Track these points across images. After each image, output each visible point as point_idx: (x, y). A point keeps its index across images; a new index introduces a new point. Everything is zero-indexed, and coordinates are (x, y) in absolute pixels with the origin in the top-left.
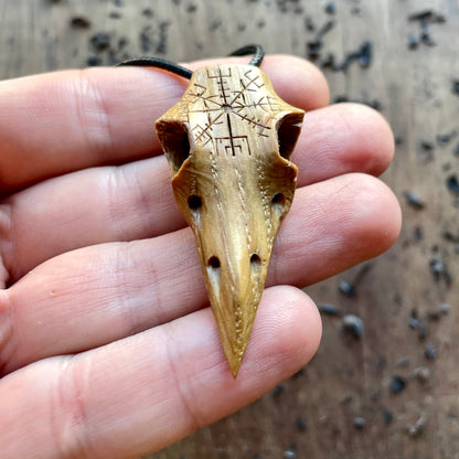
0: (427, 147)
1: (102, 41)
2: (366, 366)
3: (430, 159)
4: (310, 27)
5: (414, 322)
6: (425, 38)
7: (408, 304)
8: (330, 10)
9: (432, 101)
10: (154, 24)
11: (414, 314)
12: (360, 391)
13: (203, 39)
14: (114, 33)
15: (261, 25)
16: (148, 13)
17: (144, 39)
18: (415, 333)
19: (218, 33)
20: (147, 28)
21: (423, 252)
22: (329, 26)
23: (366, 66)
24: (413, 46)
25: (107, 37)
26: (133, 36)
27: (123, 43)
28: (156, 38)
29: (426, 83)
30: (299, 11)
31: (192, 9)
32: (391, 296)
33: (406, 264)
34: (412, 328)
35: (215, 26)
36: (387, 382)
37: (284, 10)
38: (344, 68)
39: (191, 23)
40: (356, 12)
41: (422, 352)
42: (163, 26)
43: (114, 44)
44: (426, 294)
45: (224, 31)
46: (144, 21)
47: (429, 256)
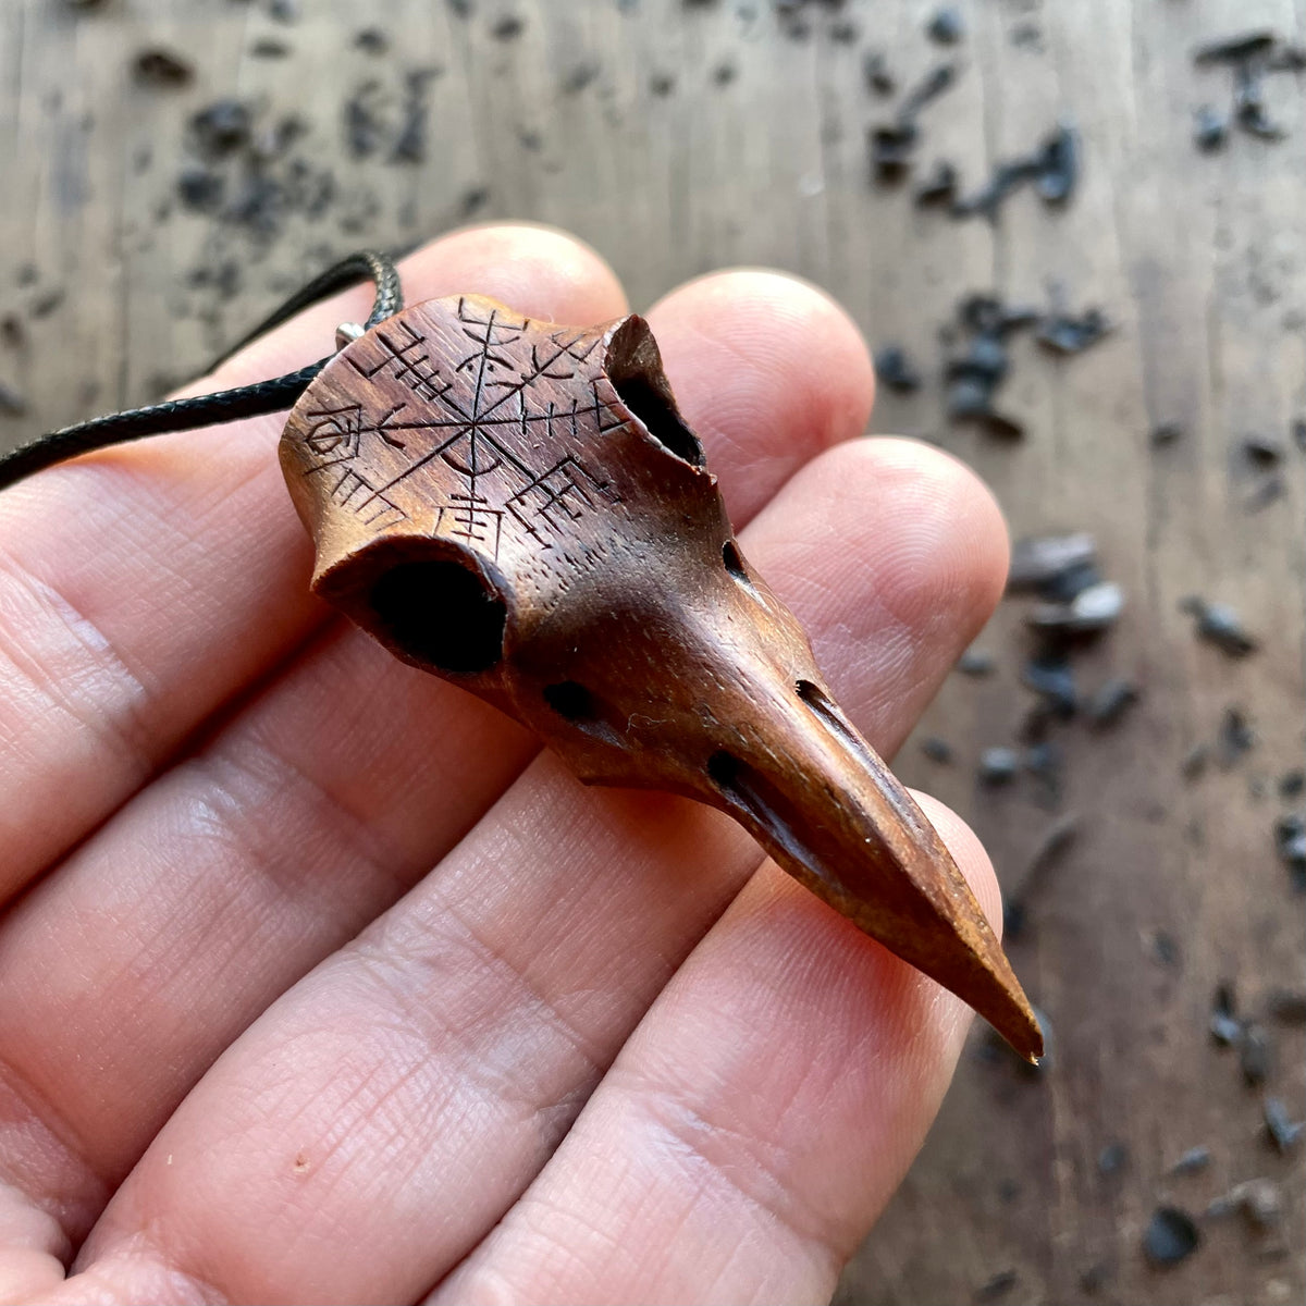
0: (1262, 457)
1: (226, 123)
2: (1062, 1171)
3: (1273, 492)
4: (880, 84)
5: (1227, 1028)
6: (1250, 115)
7: (1202, 965)
8: (942, 32)
9: (1275, 312)
10: (388, 72)
11: (1225, 1001)
12: (1044, 1255)
13: (542, 120)
14: (264, 101)
15: (724, 76)
16: (370, 41)
17: (358, 120)
18: (1231, 1062)
19: (589, 96)
20: (370, 86)
21: (1256, 794)
22: (941, 81)
23: (1058, 203)
24: (1212, 142)
25: (241, 112)
26: (324, 112)
27: (290, 130)
28: (393, 116)
29: (1253, 255)
30: (845, 35)
31: (508, 29)
32: (1147, 939)
33: (1195, 834)
34: (1220, 1042)
35: (578, 80)
36: (1134, 1227)
37: (798, 33)
38: (990, 207)
39: (503, 70)
40: (1026, 36)
41: (1256, 1127)
42: (418, 81)
43: (264, 133)
44: (1264, 931)
45: (607, 94)
46: (361, 64)
47: (1276, 809)
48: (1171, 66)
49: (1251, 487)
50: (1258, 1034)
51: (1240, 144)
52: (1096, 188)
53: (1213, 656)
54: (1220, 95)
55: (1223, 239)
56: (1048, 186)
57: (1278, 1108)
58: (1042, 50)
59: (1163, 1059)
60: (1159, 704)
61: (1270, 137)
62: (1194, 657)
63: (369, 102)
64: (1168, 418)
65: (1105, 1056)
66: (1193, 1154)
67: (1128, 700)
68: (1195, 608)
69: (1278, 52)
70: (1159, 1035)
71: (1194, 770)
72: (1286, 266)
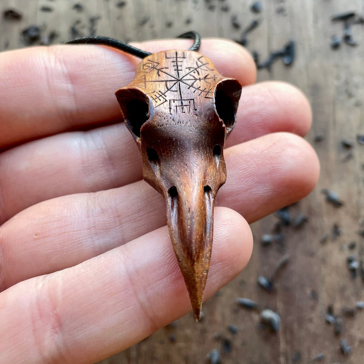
48: (324, 22)
49: (343, 155)
50: (340, 320)
51: (344, 47)
52: (300, 61)
53: (330, 207)
54: (339, 31)
55: (338, 78)
56: (286, 60)
57: (345, 341)
58: (286, 15)
59: (312, 327)
60: (314, 221)
61: (353, 45)
62: (325, 207)
63: (78, 27)
64: (319, 134)
65: (295, 326)
66: (320, 355)
67: (305, 221)
68: (325, 192)
69: (356, 18)
70: (311, 320)
71: (324, 242)
72: (357, 86)
